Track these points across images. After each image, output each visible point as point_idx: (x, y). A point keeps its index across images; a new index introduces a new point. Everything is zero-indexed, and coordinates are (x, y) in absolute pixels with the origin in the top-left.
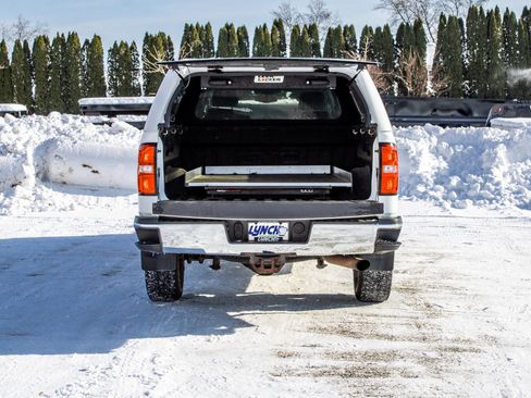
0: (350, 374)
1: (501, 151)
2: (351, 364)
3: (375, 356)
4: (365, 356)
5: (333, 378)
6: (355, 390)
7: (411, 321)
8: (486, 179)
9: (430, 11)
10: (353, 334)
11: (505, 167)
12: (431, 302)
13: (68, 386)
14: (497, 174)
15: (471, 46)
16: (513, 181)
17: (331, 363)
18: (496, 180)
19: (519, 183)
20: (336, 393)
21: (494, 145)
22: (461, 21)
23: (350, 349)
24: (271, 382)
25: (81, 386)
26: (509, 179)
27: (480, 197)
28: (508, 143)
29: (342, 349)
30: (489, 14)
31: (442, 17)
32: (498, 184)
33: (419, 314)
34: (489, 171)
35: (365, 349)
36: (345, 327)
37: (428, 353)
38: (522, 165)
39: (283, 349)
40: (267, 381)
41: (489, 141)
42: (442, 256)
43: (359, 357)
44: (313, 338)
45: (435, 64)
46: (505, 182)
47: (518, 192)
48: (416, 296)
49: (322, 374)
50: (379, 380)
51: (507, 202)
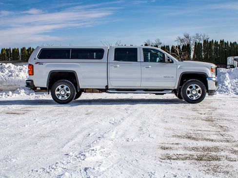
0: (200, 159)
1: (227, 75)
2: (199, 153)
3: (208, 149)
4: (204, 149)
5: (192, 161)
6: (206, 168)
7: (217, 133)
8: (223, 85)
9: (192, 42)
10: (194, 139)
11: (229, 81)
12: (222, 125)
13: (57, 163)
14: (226, 83)
15: (204, 52)
16: (232, 85)
17: (189, 153)
18: (226, 85)
19: (234, 86)
20: (197, 170)
21: (224, 74)
22: (201, 44)
23: (195, 145)
24: (160, 163)
25: (63, 164)
26: (230, 85)
27: (221, 91)
28: (229, 73)
29: (191, 146)
30: (210, 42)
31: (196, 43)
32: (227, 86)
33: (219, 130)
34: (223, 82)
35: (202, 146)
36: (189, 135)
37: (234, 148)
38: (235, 80)
39: (163, 145)
40: (159, 163)
41: (222, 72)
42: (216, 109)
43: (201, 149)
44: (176, 140)
45: (193, 57)
46: (229, 86)
47: (234, 89)
48: (214, 122)
49: (186, 158)
50: (217, 162)
51: (231, 93)
